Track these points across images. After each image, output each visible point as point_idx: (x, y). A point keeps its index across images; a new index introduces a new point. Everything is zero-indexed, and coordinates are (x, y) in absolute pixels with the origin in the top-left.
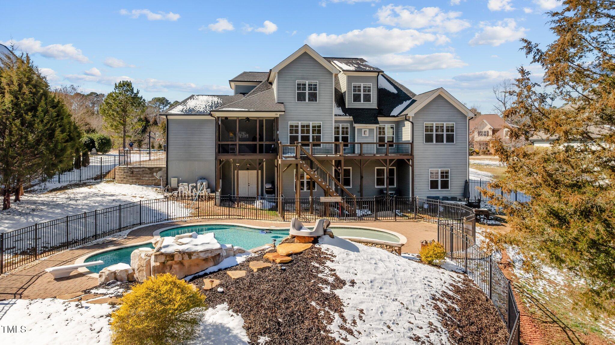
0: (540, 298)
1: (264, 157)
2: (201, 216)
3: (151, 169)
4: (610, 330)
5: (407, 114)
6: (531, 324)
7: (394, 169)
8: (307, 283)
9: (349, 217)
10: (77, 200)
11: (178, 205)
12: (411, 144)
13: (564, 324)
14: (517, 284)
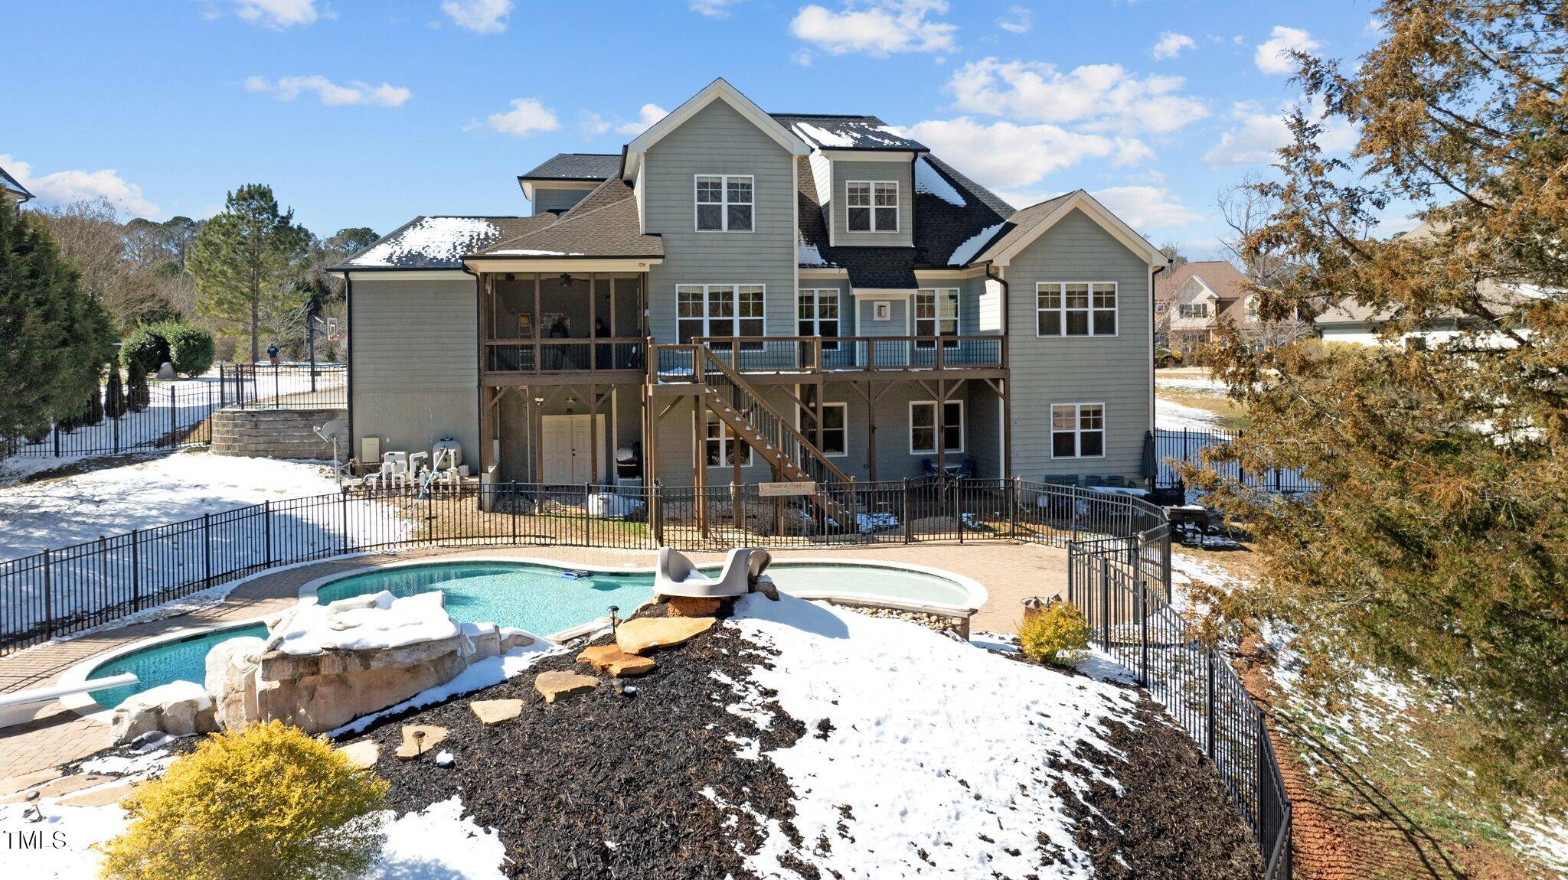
0: (1342, 747)
1: (613, 378)
2: (437, 539)
3: (307, 415)
4: (1531, 830)
5: (991, 261)
6: (1322, 824)
7: (957, 406)
8: (694, 733)
9: (836, 533)
10: (100, 501)
11: (379, 511)
12: (1002, 338)
13: (1409, 821)
14: (1282, 711)
